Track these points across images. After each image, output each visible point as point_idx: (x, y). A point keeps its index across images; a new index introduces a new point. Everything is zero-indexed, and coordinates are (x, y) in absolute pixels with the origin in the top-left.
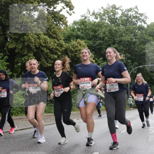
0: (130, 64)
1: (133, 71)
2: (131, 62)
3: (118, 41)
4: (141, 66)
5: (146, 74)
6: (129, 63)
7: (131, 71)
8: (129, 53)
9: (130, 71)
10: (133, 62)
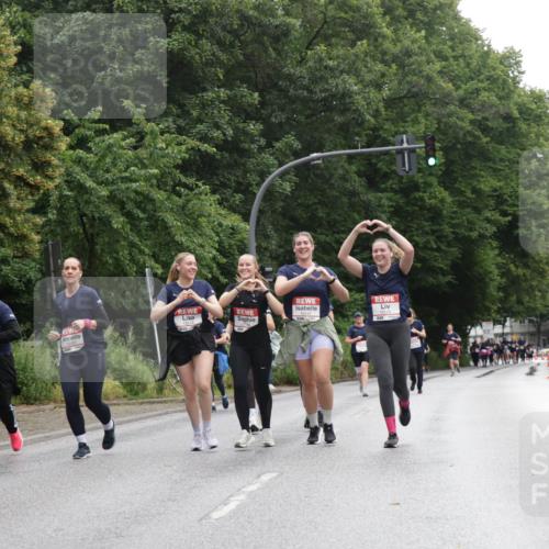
0: (254, 147)
1: (272, 185)
2: (263, 134)
3: (189, 12)
4: (315, 155)
5: (345, 200)
6: (253, 142)
7: (264, 181)
8: (254, 87)
9: (259, 185)
10: (271, 134)
